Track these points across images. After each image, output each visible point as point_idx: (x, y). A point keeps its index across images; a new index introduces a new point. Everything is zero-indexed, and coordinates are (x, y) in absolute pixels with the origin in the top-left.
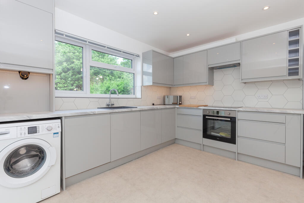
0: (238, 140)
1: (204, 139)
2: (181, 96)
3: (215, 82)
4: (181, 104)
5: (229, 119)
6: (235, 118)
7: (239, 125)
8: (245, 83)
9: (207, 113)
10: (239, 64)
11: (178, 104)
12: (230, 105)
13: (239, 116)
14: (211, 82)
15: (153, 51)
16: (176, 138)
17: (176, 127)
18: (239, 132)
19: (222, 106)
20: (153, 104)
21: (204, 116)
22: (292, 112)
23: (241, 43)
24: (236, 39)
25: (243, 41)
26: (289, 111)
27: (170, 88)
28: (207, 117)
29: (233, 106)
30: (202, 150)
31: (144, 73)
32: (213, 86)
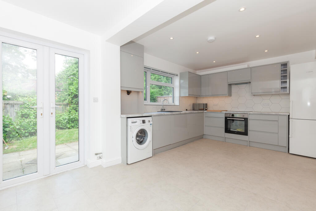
0: (249, 133)
1: (225, 133)
2: (207, 104)
3: (233, 94)
4: (207, 110)
5: (244, 119)
6: (247, 119)
7: (250, 123)
8: (254, 95)
9: (228, 116)
10: (250, 82)
11: (205, 109)
12: (243, 110)
13: (250, 117)
14: (230, 94)
15: (189, 72)
16: (204, 134)
17: (204, 126)
18: (250, 127)
19: (238, 111)
20: (187, 110)
21: (226, 118)
22: (282, 114)
23: (251, 69)
24: (248, 65)
25: (252, 67)
26: (280, 114)
27: (197, 97)
28: (228, 118)
29: (246, 111)
30: (224, 141)
31: (181, 87)
32: (231, 97)
